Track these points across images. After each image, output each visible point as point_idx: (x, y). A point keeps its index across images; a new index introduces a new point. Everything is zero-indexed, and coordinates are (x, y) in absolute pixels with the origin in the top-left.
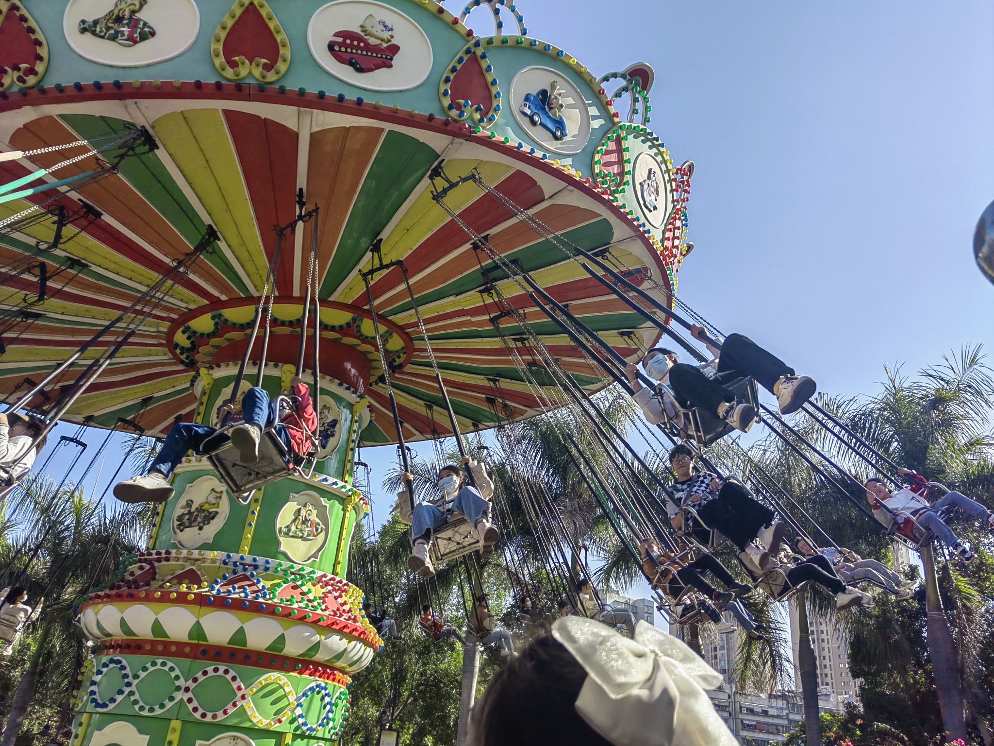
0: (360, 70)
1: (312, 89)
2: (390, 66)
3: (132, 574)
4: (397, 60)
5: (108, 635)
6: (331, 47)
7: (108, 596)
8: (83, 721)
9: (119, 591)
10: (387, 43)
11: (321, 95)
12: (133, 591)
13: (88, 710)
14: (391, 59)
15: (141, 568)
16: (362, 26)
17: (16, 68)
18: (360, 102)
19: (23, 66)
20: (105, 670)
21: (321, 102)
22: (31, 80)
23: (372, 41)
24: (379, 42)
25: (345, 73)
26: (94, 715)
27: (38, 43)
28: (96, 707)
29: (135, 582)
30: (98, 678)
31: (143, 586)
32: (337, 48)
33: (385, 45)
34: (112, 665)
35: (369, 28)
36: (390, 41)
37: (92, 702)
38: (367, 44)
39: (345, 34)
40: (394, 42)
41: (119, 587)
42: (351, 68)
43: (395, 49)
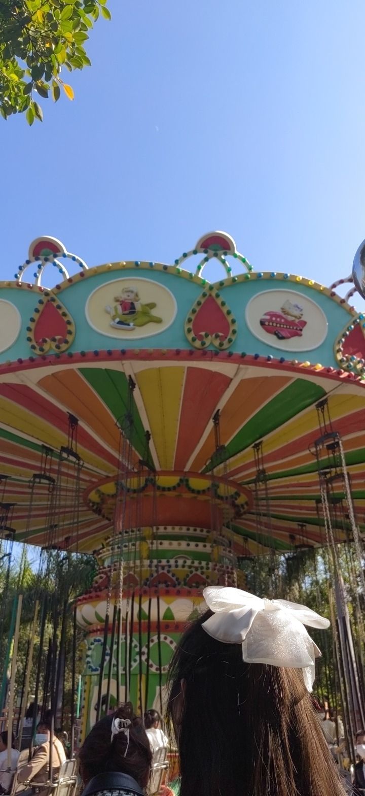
0: (281, 338)
1: (251, 353)
2: (301, 335)
3: (97, 582)
4: (305, 331)
5: (90, 624)
6: (262, 323)
7: (85, 599)
8: (87, 681)
9: (91, 595)
10: (298, 319)
11: (257, 357)
12: (99, 593)
13: (88, 674)
14: (301, 330)
15: (101, 578)
16: (282, 309)
17: (54, 340)
18: (282, 361)
19: (58, 337)
20: (92, 647)
21: (255, 361)
22: (64, 347)
23: (290, 318)
24: (293, 318)
25: (270, 340)
26: (93, 676)
27: (69, 323)
28: (92, 671)
29: (99, 587)
30: (89, 653)
31: (104, 589)
32: (267, 323)
33: (297, 321)
34: (96, 643)
35: (287, 309)
36: (300, 318)
37: (89, 668)
38: (286, 321)
39: (272, 315)
40: (303, 319)
41: (90, 592)
42: (275, 337)
43: (304, 323)
